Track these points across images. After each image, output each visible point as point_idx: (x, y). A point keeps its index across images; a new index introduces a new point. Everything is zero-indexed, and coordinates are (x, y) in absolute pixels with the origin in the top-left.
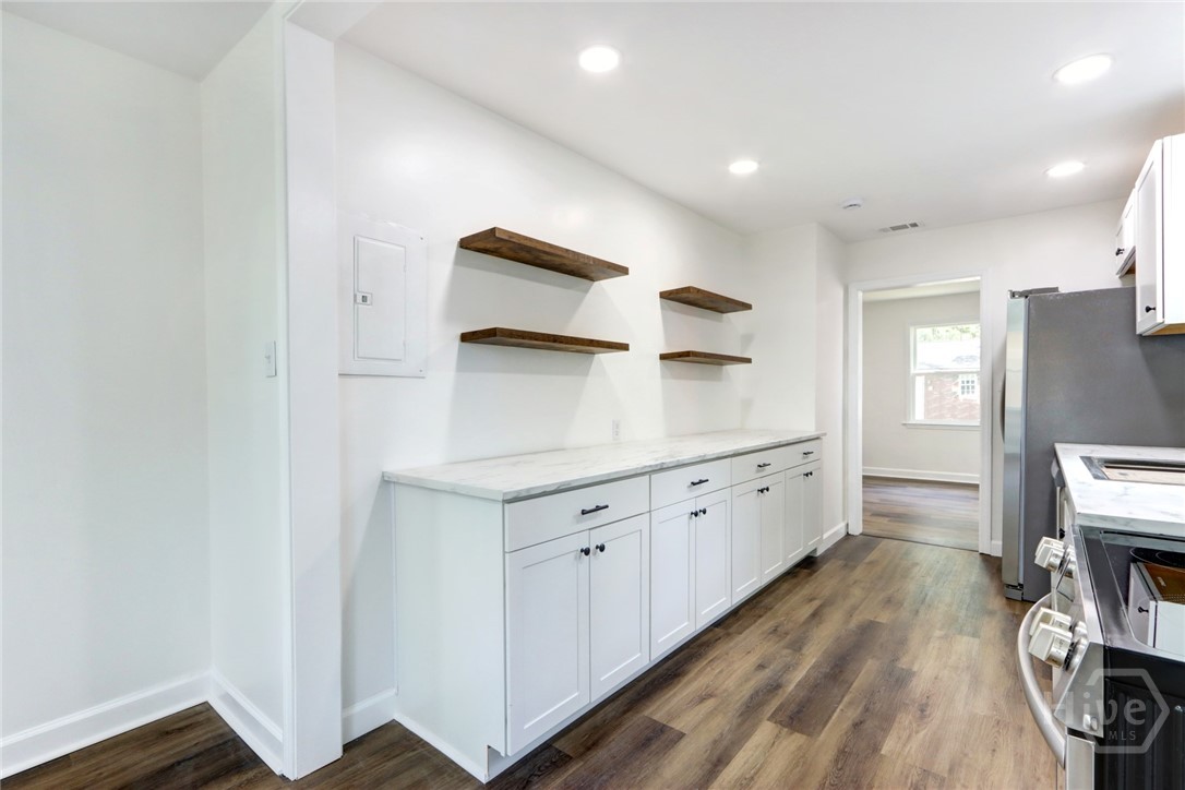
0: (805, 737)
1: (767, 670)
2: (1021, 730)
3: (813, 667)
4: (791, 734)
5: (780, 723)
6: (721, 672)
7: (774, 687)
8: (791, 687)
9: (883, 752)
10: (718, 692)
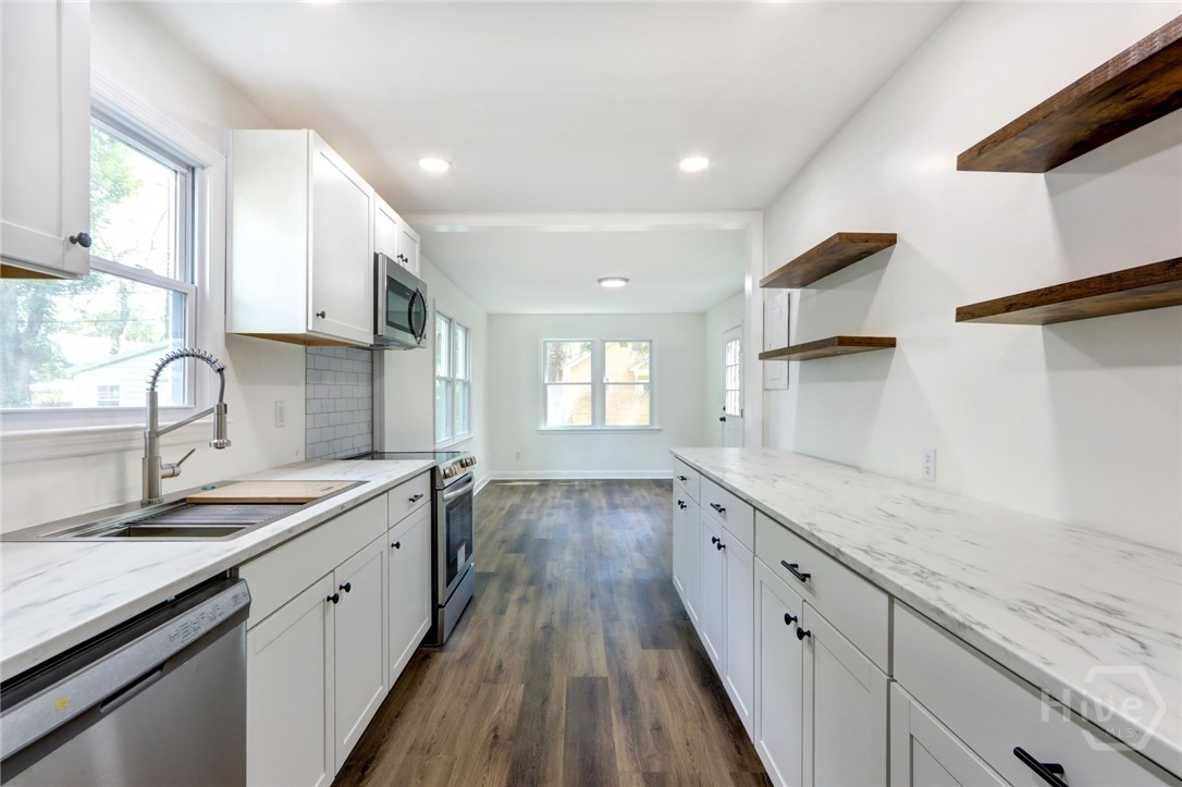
0: (575, 676)
1: (649, 728)
4: (585, 675)
5: (598, 680)
7: (628, 707)
9: (522, 686)
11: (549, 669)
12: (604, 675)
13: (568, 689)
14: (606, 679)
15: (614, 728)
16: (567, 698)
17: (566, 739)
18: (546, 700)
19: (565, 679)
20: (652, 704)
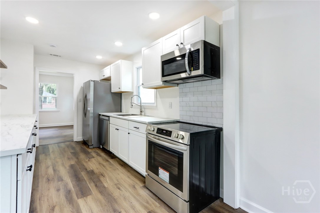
0: (90, 196)
1: (61, 190)
2: (118, 169)
3: (72, 182)
4: (87, 197)
5: (81, 197)
6: (48, 199)
7: (68, 193)
8: (73, 189)
9: (106, 187)
10: (55, 204)
11: (102, 195)
12: (79, 200)
13: (91, 191)
14: (78, 198)
15: (72, 186)
16: (89, 188)
17: (85, 180)
18: (96, 186)
19: (94, 193)
20: (59, 196)
